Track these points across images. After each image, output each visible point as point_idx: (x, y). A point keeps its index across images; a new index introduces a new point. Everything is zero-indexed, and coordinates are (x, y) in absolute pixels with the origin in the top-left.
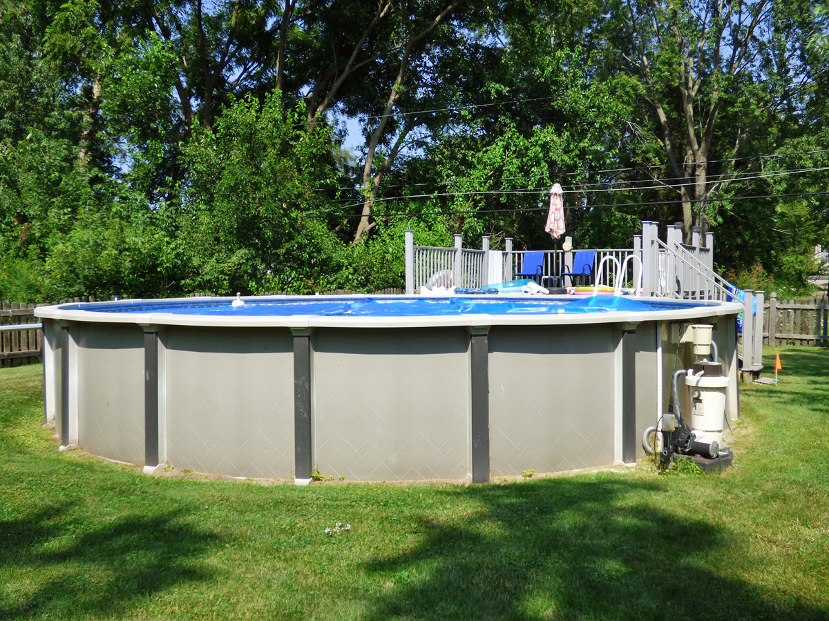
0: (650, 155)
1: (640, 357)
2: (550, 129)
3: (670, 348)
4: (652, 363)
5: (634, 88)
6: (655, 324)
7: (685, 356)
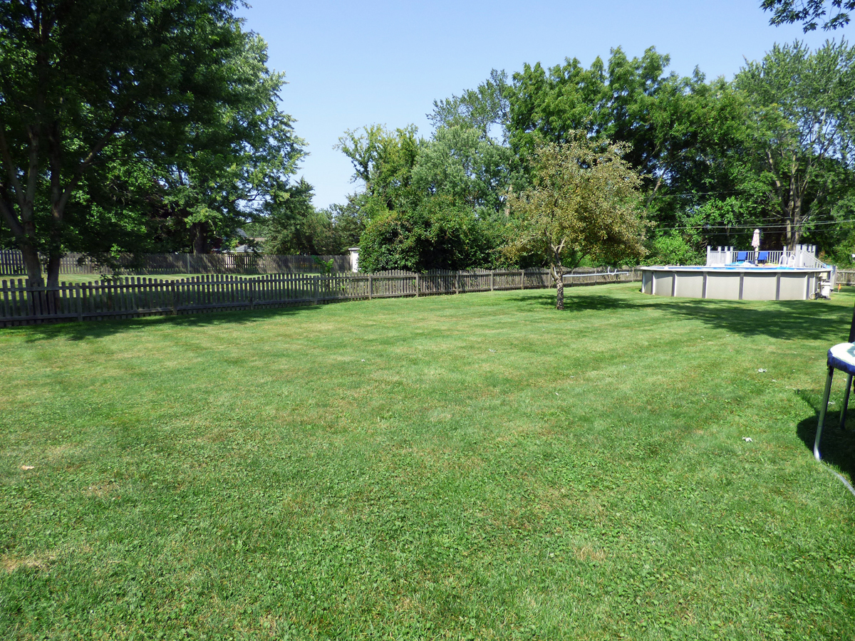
0: (776, 206)
1: (810, 279)
2: (733, 198)
3: (817, 278)
4: (813, 280)
5: (771, 178)
6: (814, 272)
7: (819, 279)
